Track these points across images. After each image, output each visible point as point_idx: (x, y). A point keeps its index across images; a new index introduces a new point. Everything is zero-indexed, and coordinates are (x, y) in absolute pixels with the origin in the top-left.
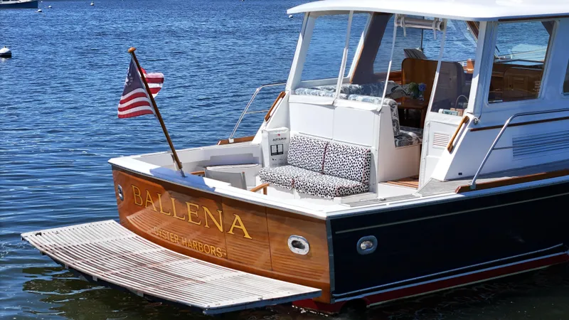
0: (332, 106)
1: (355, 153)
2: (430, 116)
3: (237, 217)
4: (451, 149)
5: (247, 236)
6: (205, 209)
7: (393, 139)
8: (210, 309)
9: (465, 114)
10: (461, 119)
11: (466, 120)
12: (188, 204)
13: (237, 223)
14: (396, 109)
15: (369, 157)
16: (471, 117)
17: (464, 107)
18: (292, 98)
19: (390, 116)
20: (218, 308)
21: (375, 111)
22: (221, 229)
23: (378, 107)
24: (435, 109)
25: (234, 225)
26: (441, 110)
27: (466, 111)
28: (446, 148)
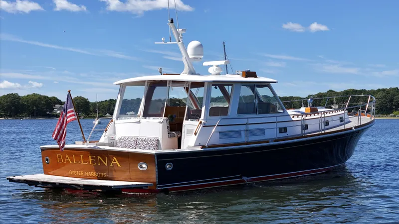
0: (139, 122)
1: (151, 141)
2: (185, 122)
3: (115, 158)
4: (196, 134)
5: (119, 165)
6: (99, 157)
7: (167, 135)
8: (114, 186)
9: (200, 120)
10: (199, 122)
11: (201, 123)
12: (90, 156)
13: (115, 161)
14: (168, 121)
15: (158, 142)
16: (203, 121)
17: (200, 117)
18: (116, 122)
19: (166, 124)
20: (118, 186)
21: (160, 122)
22: (106, 164)
23: (162, 120)
24: (187, 119)
25: (113, 162)
26: (189, 120)
27: (200, 119)
28: (194, 134)
